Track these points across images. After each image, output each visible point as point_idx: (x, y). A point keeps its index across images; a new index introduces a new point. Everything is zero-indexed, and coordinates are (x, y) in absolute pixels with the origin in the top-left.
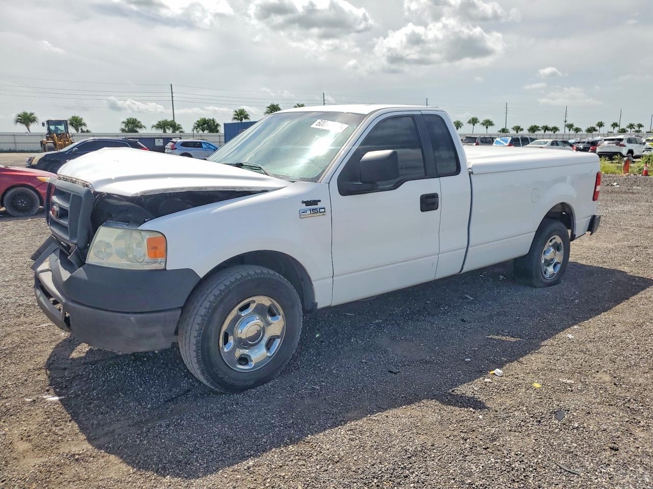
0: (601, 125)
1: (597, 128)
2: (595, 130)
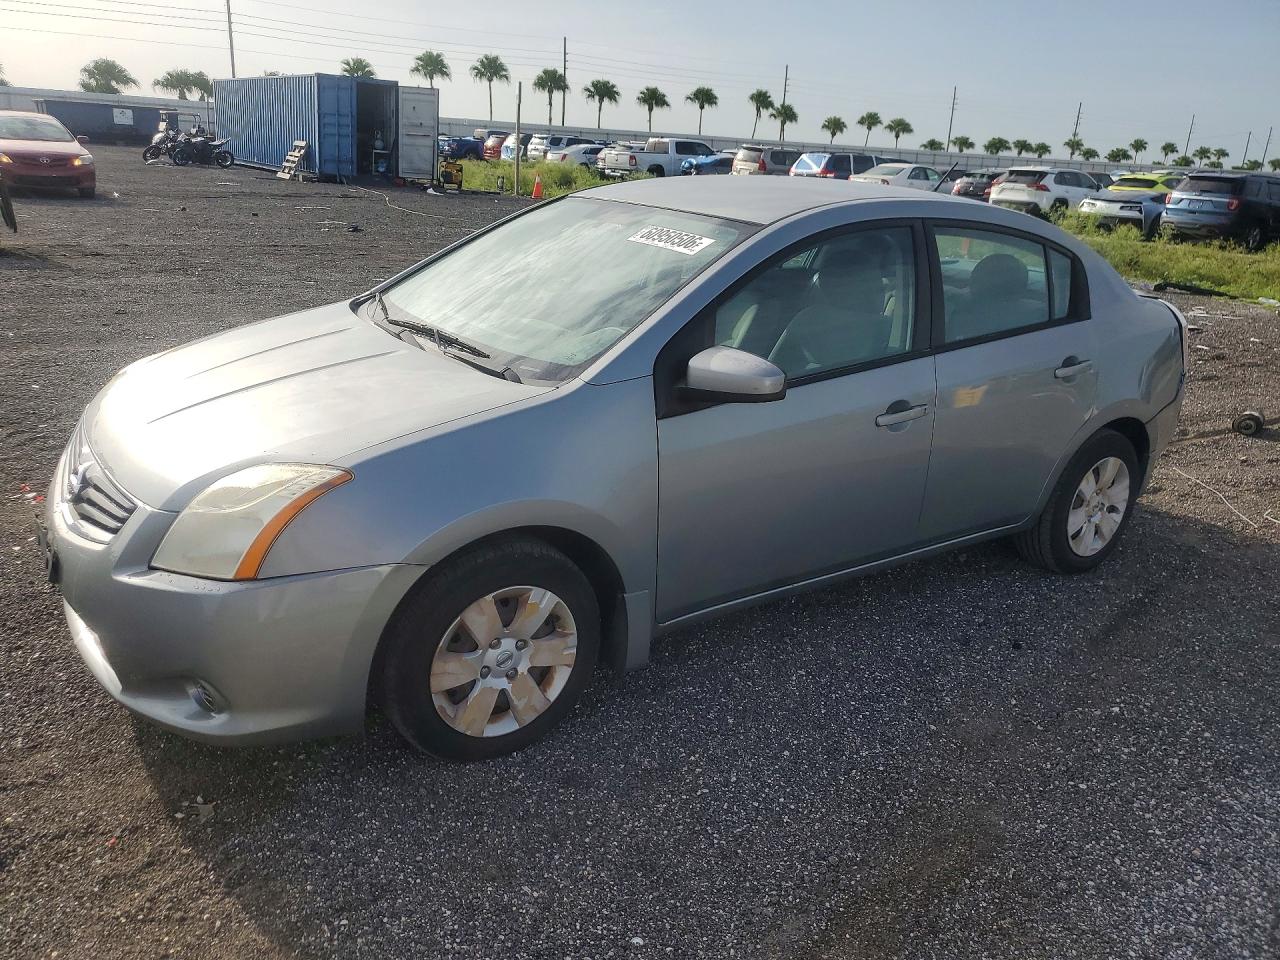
0: (1139, 146)
1: (1132, 152)
2: (1126, 156)
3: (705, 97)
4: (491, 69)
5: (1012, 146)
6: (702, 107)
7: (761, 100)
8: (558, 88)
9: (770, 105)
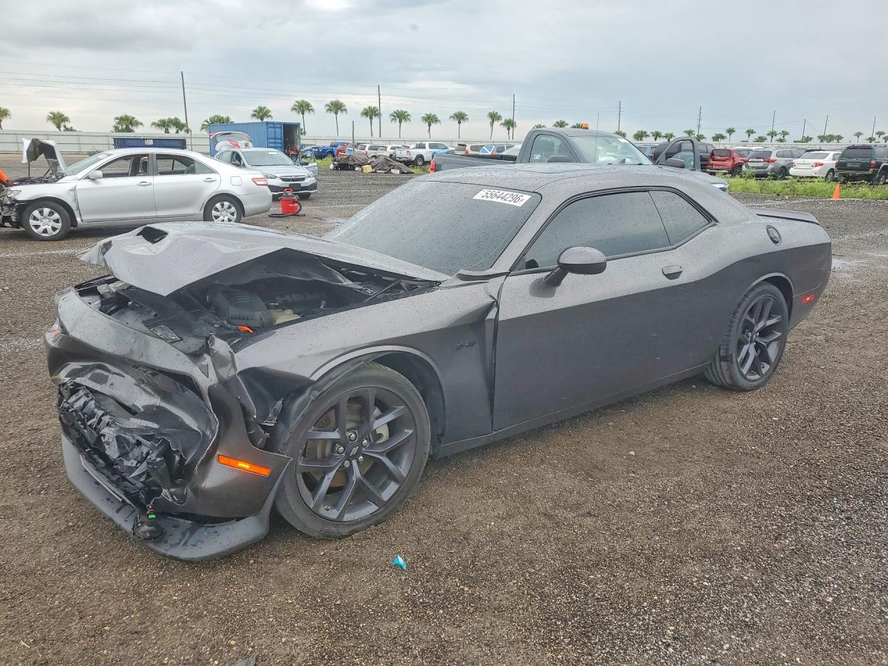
2: (723, 137)
3: (460, 117)
4: (336, 107)
5: (651, 135)
6: (459, 123)
7: (494, 117)
8: (376, 115)
9: (499, 118)
